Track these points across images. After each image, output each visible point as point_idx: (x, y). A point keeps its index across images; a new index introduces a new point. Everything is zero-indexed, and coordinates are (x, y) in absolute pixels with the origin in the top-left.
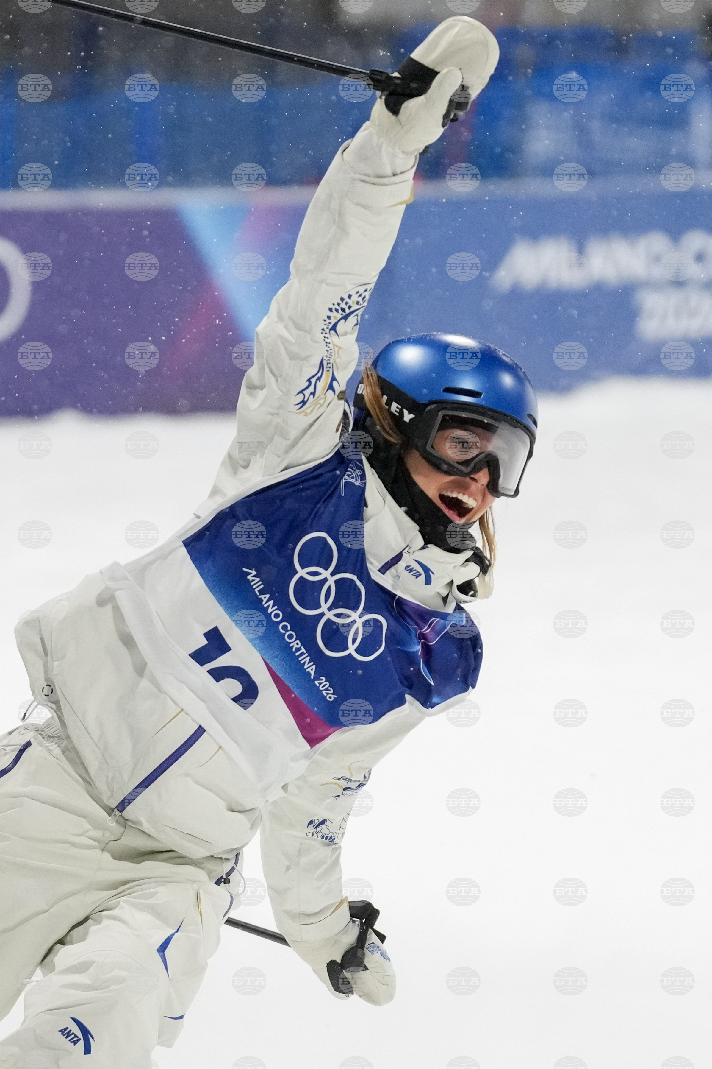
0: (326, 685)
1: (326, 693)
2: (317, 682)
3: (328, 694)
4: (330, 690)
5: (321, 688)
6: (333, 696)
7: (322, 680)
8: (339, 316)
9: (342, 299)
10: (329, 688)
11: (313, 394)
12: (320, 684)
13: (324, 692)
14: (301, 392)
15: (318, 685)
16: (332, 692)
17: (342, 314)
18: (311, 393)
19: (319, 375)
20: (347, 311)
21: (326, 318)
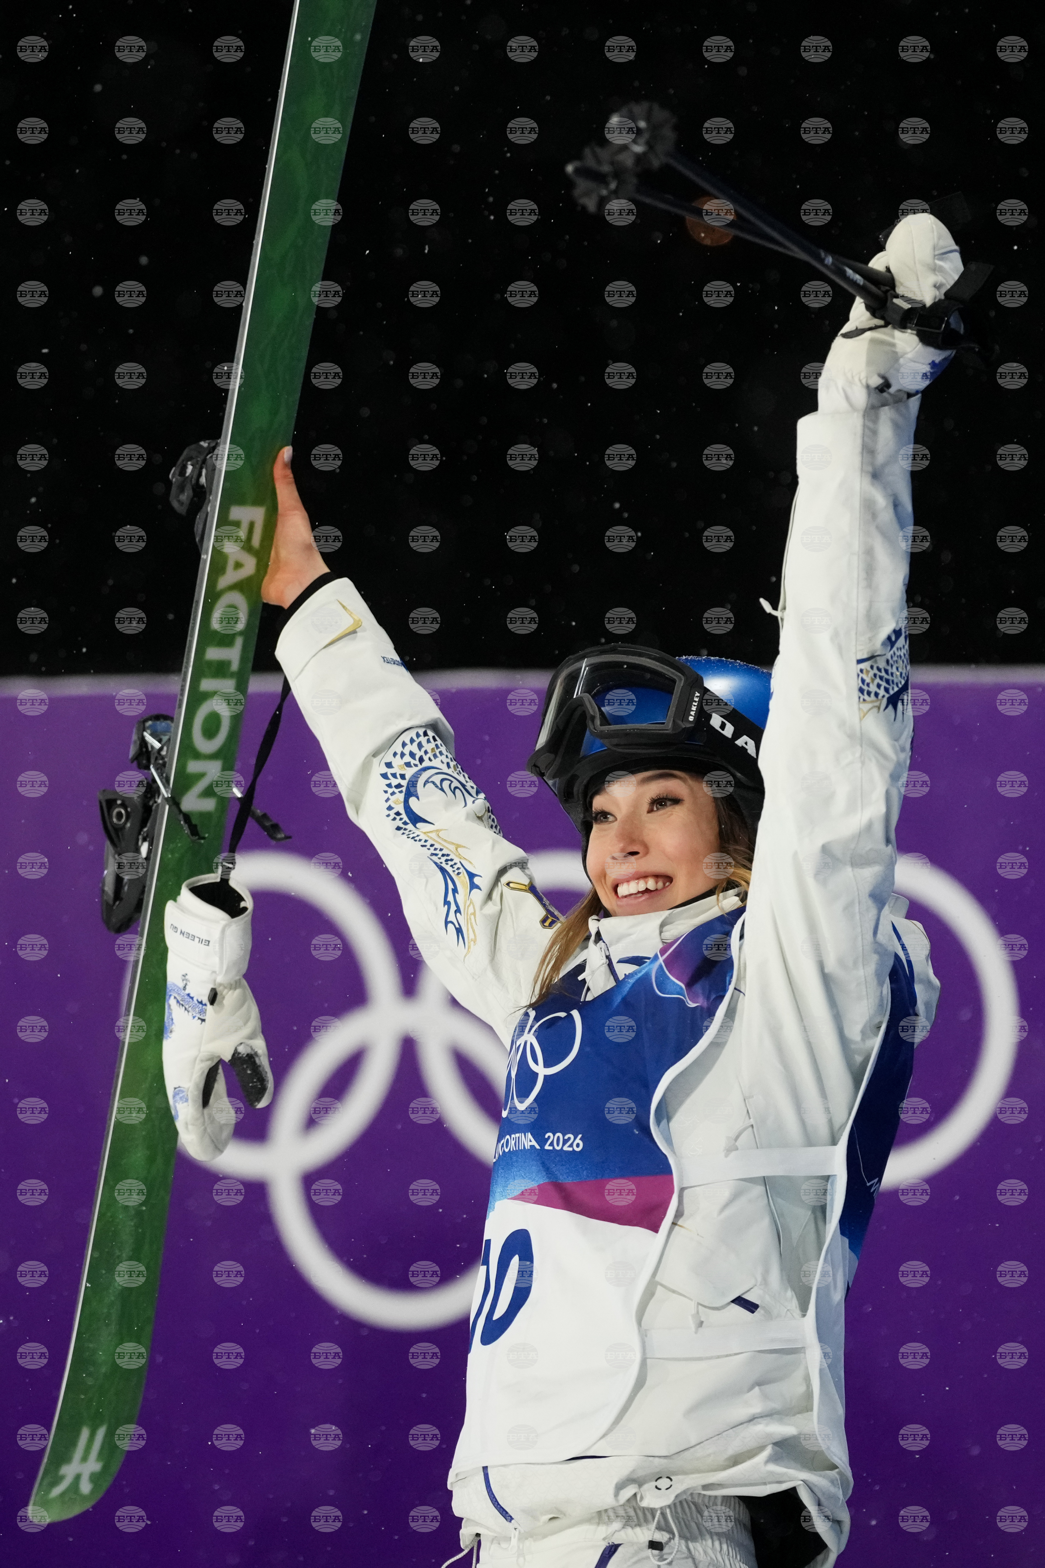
0: (558, 1138)
1: (569, 1146)
2: (547, 1147)
3: (571, 1146)
4: (569, 1138)
5: (558, 1148)
6: (578, 1141)
7: (549, 1137)
8: (401, 797)
9: (385, 776)
10: (566, 1137)
11: (458, 911)
12: (552, 1144)
13: (566, 1148)
14: (447, 923)
15: (551, 1148)
16: (572, 1137)
17: (401, 792)
18: (456, 912)
19: (451, 886)
20: (404, 783)
21: (388, 812)
